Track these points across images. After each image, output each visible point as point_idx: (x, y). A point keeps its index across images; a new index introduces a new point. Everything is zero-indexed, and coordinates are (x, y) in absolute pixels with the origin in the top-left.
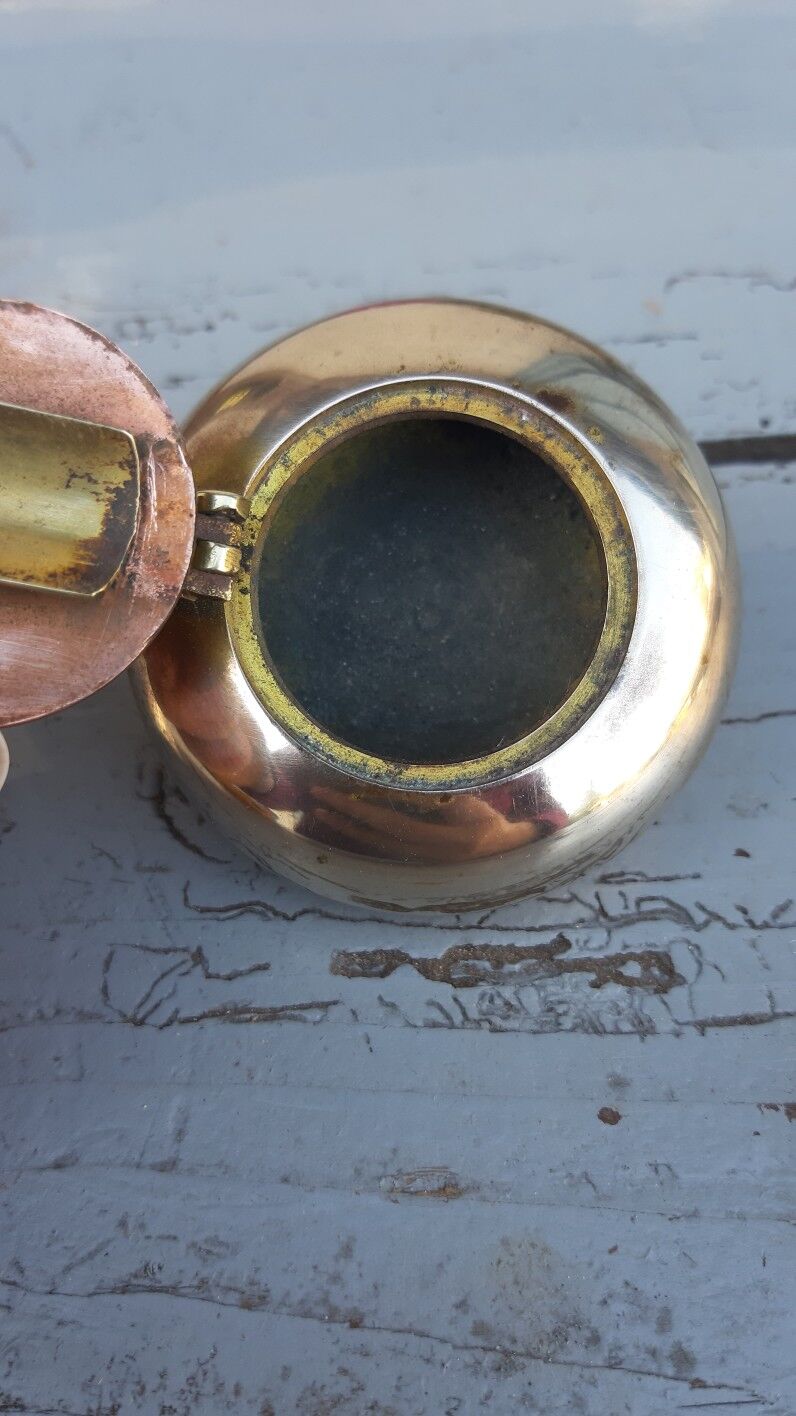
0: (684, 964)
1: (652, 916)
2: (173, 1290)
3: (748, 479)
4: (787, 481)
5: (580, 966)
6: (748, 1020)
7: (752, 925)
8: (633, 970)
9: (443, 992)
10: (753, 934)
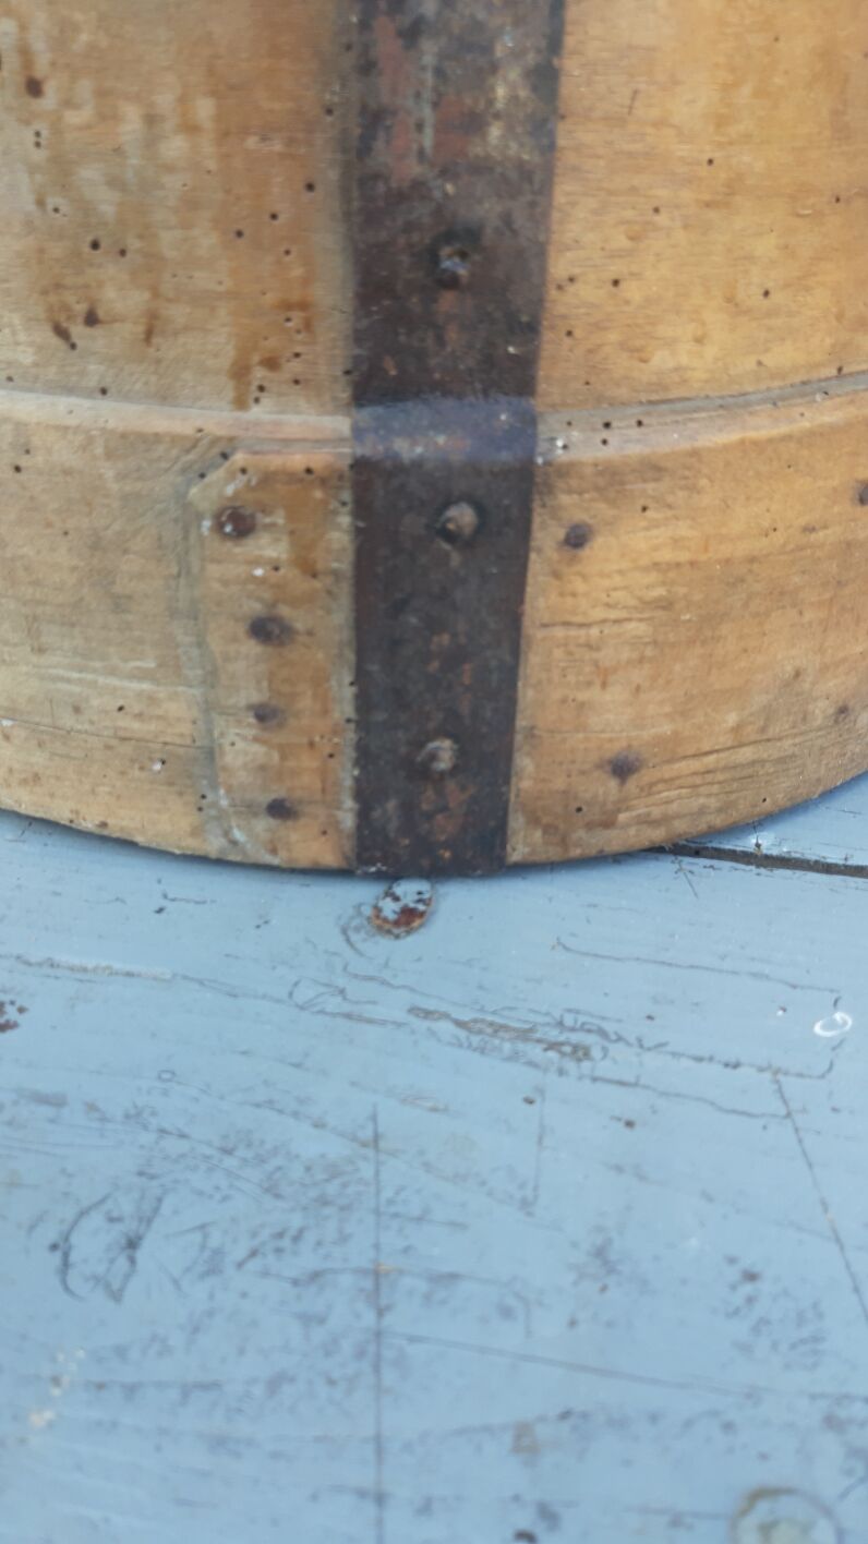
0: (596, 1053)
1: (589, 1031)
2: (281, 1112)
3: (736, 869)
4: (758, 874)
5: (539, 1041)
6: (621, 1083)
7: (641, 1046)
8: (567, 1049)
9: (462, 1034)
10: (639, 1050)
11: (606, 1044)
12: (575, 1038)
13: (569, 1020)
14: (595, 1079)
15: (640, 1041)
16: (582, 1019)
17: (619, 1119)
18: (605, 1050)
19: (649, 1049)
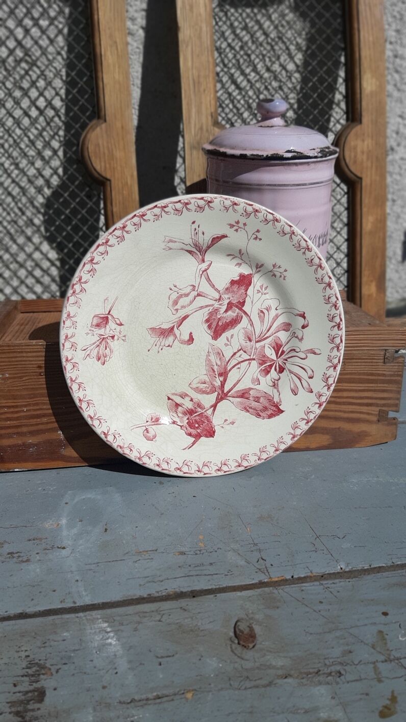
11: (344, 668)
12: (333, 668)
13: (328, 663)
14: (348, 682)
15: (353, 662)
16: (331, 660)
17: (363, 694)
18: (345, 670)
19: (357, 665)
